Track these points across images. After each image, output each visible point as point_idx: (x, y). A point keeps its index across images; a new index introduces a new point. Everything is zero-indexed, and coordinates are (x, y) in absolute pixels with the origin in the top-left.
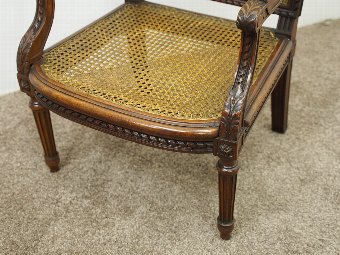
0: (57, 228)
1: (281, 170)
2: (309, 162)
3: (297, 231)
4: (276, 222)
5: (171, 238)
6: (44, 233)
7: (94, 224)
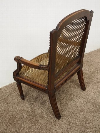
0: (24, 125)
1: (80, 100)
2: (88, 97)
3: (87, 117)
4: (81, 115)
5: (55, 124)
6: (21, 127)
7: (34, 123)
